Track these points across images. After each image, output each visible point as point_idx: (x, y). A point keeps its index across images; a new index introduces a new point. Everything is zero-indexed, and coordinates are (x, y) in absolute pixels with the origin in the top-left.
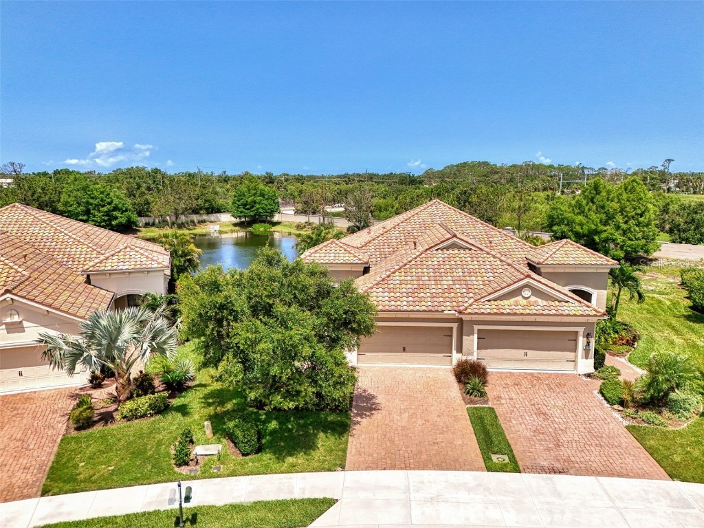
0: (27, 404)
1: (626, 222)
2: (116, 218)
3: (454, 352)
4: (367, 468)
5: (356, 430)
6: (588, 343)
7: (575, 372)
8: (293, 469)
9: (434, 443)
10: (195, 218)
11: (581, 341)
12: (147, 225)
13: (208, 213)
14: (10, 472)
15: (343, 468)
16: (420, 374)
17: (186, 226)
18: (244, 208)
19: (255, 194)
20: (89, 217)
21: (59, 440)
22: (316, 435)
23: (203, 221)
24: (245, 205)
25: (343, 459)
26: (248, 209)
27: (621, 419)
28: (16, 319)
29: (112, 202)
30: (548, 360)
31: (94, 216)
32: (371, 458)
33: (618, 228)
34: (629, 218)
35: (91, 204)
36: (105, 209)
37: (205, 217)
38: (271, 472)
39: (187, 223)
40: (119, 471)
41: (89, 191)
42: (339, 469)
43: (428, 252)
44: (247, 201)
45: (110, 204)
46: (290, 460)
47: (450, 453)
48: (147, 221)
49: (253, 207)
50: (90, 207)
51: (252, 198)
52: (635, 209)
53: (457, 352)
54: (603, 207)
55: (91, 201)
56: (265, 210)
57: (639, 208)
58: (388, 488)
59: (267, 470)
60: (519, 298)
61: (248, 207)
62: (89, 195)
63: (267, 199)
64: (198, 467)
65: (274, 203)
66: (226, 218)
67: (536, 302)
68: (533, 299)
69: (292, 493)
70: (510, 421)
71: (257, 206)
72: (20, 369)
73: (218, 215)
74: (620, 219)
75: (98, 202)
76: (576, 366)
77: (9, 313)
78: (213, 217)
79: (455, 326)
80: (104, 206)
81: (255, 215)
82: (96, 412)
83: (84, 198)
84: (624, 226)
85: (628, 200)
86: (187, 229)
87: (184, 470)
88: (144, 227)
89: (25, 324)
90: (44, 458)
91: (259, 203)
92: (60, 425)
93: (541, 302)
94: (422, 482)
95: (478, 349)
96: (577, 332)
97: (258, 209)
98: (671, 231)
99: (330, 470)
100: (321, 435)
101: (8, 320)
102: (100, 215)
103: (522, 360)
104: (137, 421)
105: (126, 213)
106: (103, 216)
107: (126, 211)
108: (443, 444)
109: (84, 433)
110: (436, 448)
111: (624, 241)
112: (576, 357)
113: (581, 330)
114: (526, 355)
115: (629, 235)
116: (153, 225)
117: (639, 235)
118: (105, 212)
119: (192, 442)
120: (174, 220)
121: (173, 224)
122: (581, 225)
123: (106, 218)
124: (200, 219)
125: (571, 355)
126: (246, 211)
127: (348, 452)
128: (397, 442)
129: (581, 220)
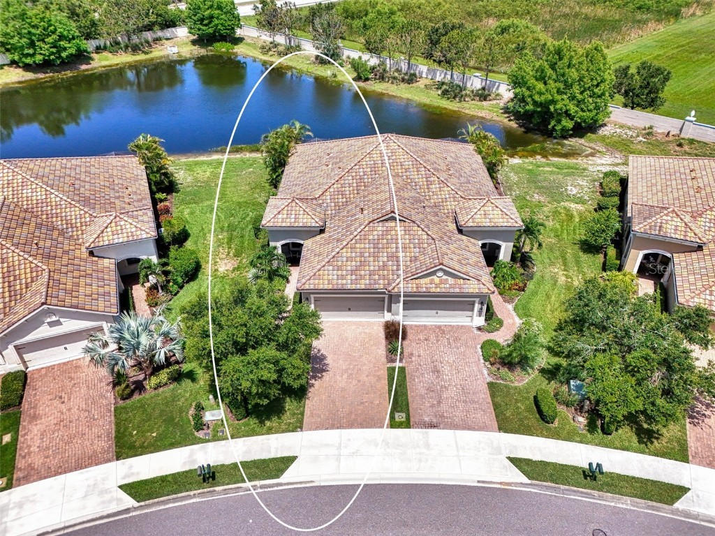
0: (79, 373)
1: (582, 93)
2: (65, 49)
3: (386, 312)
4: (317, 428)
5: (312, 392)
6: (481, 309)
7: (470, 324)
8: (270, 431)
9: (361, 403)
10: (148, 35)
11: (477, 306)
12: (98, 49)
13: (162, 29)
14: (90, 440)
15: (301, 428)
16: (360, 329)
17: (142, 47)
18: (201, 24)
19: (211, 7)
20: (35, 50)
21: (113, 409)
22: (284, 399)
23: (157, 40)
24: (202, 20)
25: (301, 422)
26: (206, 25)
27: (487, 375)
28: (54, 318)
29: (56, 30)
30: (452, 316)
31: (41, 48)
32: (319, 419)
33: (573, 98)
34: (585, 89)
35: (35, 35)
36: (50, 40)
37: (160, 34)
38: (257, 435)
39: (142, 45)
40: (161, 438)
41: (27, 18)
42: (299, 429)
43: (371, 224)
44: (203, 16)
45: (54, 32)
46: (268, 423)
47: (370, 412)
48: (98, 45)
49: (210, 22)
50: (33, 38)
51: (209, 11)
52: (592, 79)
53: (388, 312)
54: (563, 75)
55: (33, 31)
56: (226, 27)
57: (596, 79)
58: (328, 445)
59: (252, 433)
60: (435, 277)
61: (206, 22)
62: (29, 24)
63: (226, 13)
64: (209, 431)
65: (234, 17)
66: (182, 32)
67: (447, 279)
68: (445, 277)
69: (270, 452)
70: (414, 380)
71: (216, 22)
72: (65, 346)
73: (173, 29)
74: (576, 89)
75: (41, 32)
76: (472, 321)
77: (48, 315)
78: (168, 33)
79: (386, 296)
80: (49, 36)
81: (215, 31)
82: (131, 380)
83: (25, 29)
84: (579, 97)
85: (587, 70)
86: (143, 52)
87: (200, 434)
88: (97, 53)
89: (62, 320)
90: (107, 427)
91: (217, 18)
92: (109, 394)
93: (451, 280)
94: (349, 440)
95: (404, 310)
96: (474, 301)
97: (217, 25)
98: (626, 94)
99: (293, 431)
100: (288, 399)
101: (49, 320)
102: (46, 47)
103: (435, 316)
104: (162, 389)
105: (74, 42)
106: (51, 47)
107: (73, 38)
108: (367, 404)
109: (128, 402)
110: (361, 407)
111: (576, 112)
112: (473, 314)
113: (477, 300)
114: (437, 313)
115: (583, 106)
116: (105, 48)
117: (591, 107)
118: (52, 43)
119: (203, 409)
120: (127, 41)
121: (127, 47)
122: (540, 94)
123: (54, 50)
124: (155, 36)
125: (469, 313)
126: (204, 28)
127: (305, 414)
128: (337, 403)
129: (540, 89)
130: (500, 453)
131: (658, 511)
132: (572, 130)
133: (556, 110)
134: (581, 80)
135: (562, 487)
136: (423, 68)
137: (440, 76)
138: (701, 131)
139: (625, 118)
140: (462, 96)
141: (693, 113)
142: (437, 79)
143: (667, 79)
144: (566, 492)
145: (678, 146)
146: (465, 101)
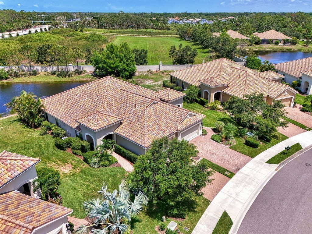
4: (213, 197)
7: (198, 135)
11: (200, 126)
25: (206, 199)
27: (226, 146)
30: (193, 135)
43: (147, 108)
60: (187, 119)
67: (190, 118)
76: (198, 133)
79: (175, 135)
99: (209, 205)
103: (188, 138)
112: (198, 130)
114: (189, 135)
130: (263, 163)
131: (303, 152)
132: (129, 75)
133: (121, 69)
134: (125, 56)
135: (285, 160)
136: (38, 68)
137: (50, 69)
138: (165, 67)
139: (140, 69)
140: (69, 75)
141: (161, 62)
142: (48, 71)
143: (146, 53)
144: (287, 161)
145: (162, 73)
146: (72, 76)
